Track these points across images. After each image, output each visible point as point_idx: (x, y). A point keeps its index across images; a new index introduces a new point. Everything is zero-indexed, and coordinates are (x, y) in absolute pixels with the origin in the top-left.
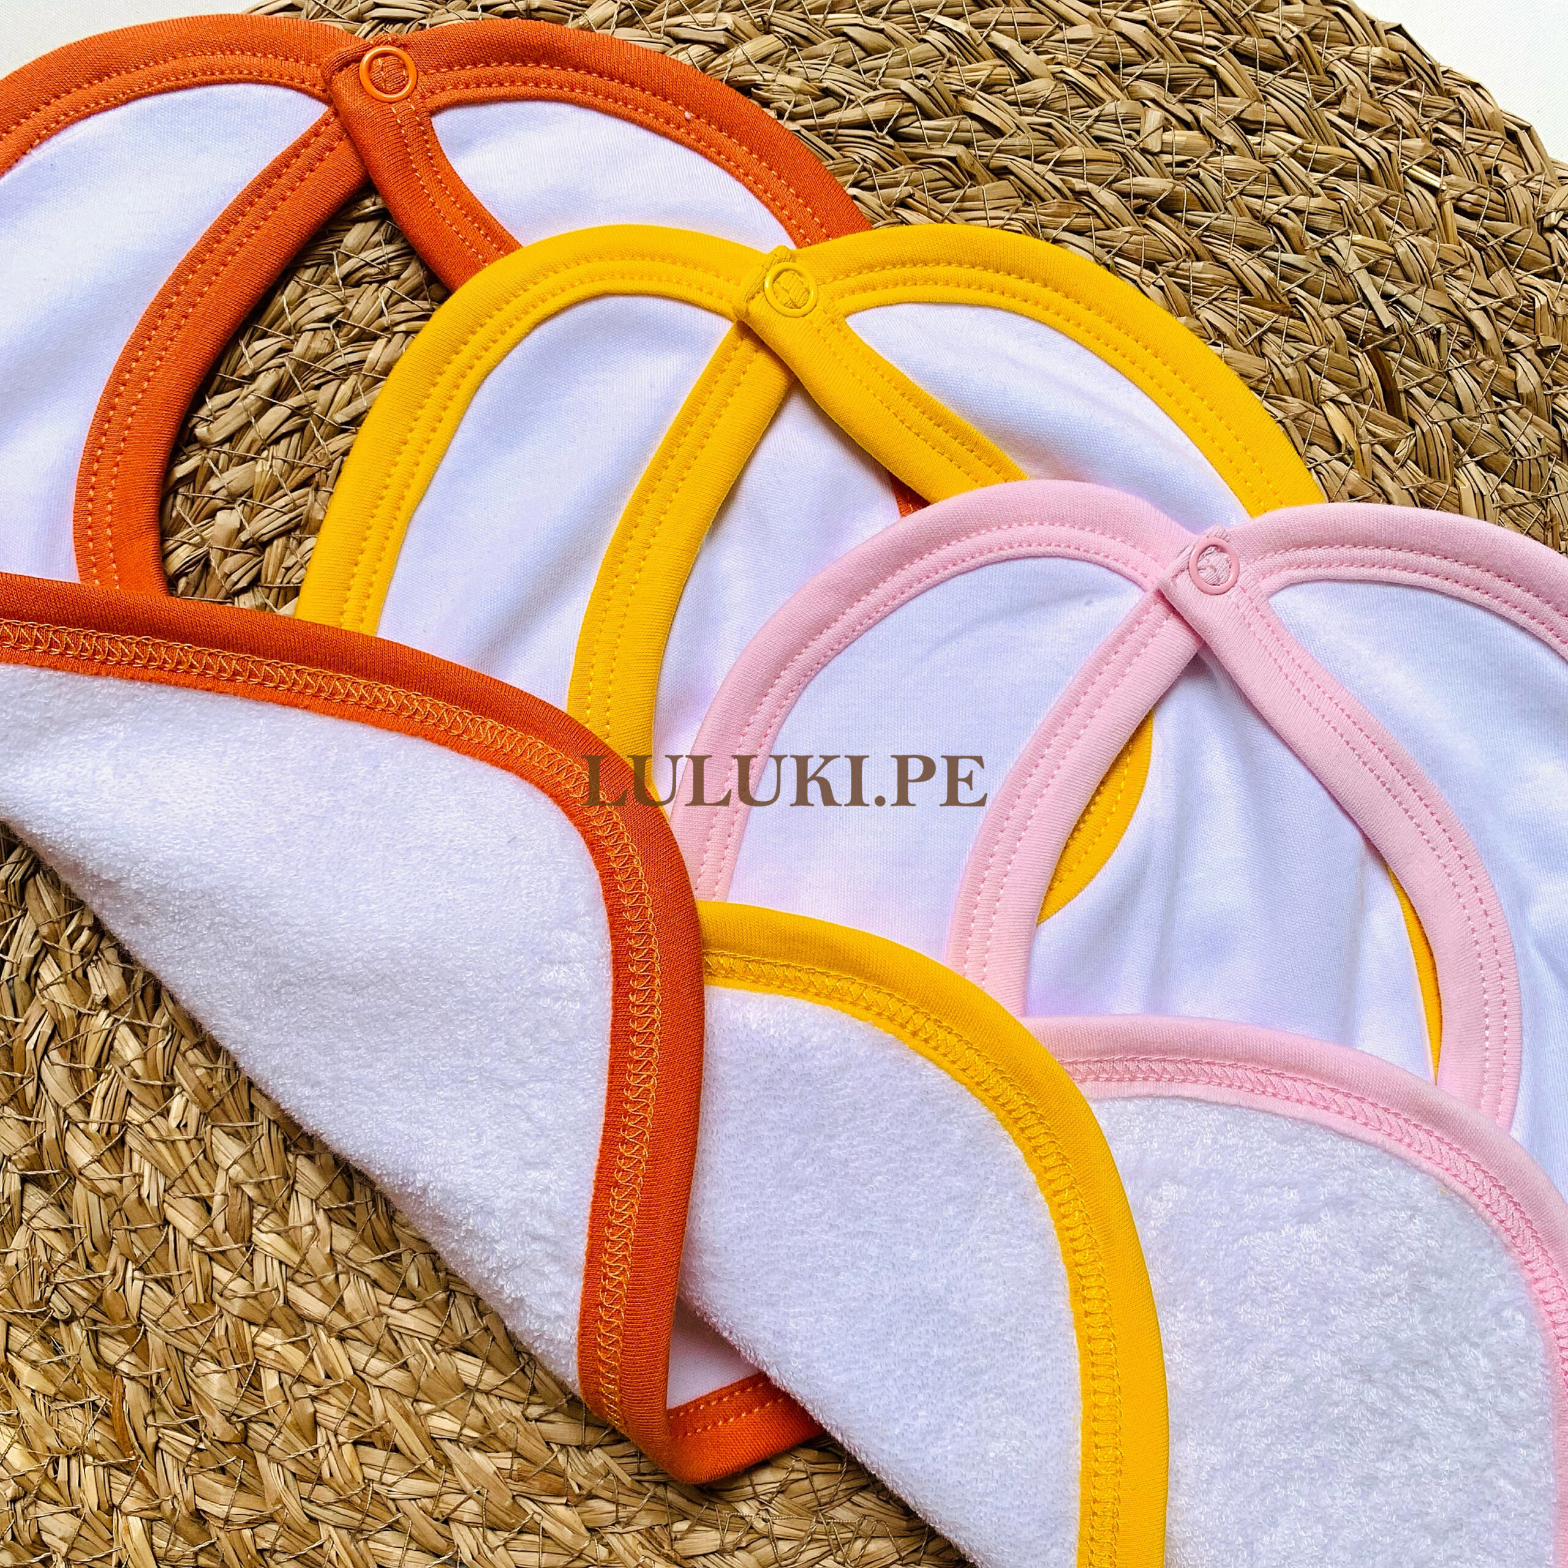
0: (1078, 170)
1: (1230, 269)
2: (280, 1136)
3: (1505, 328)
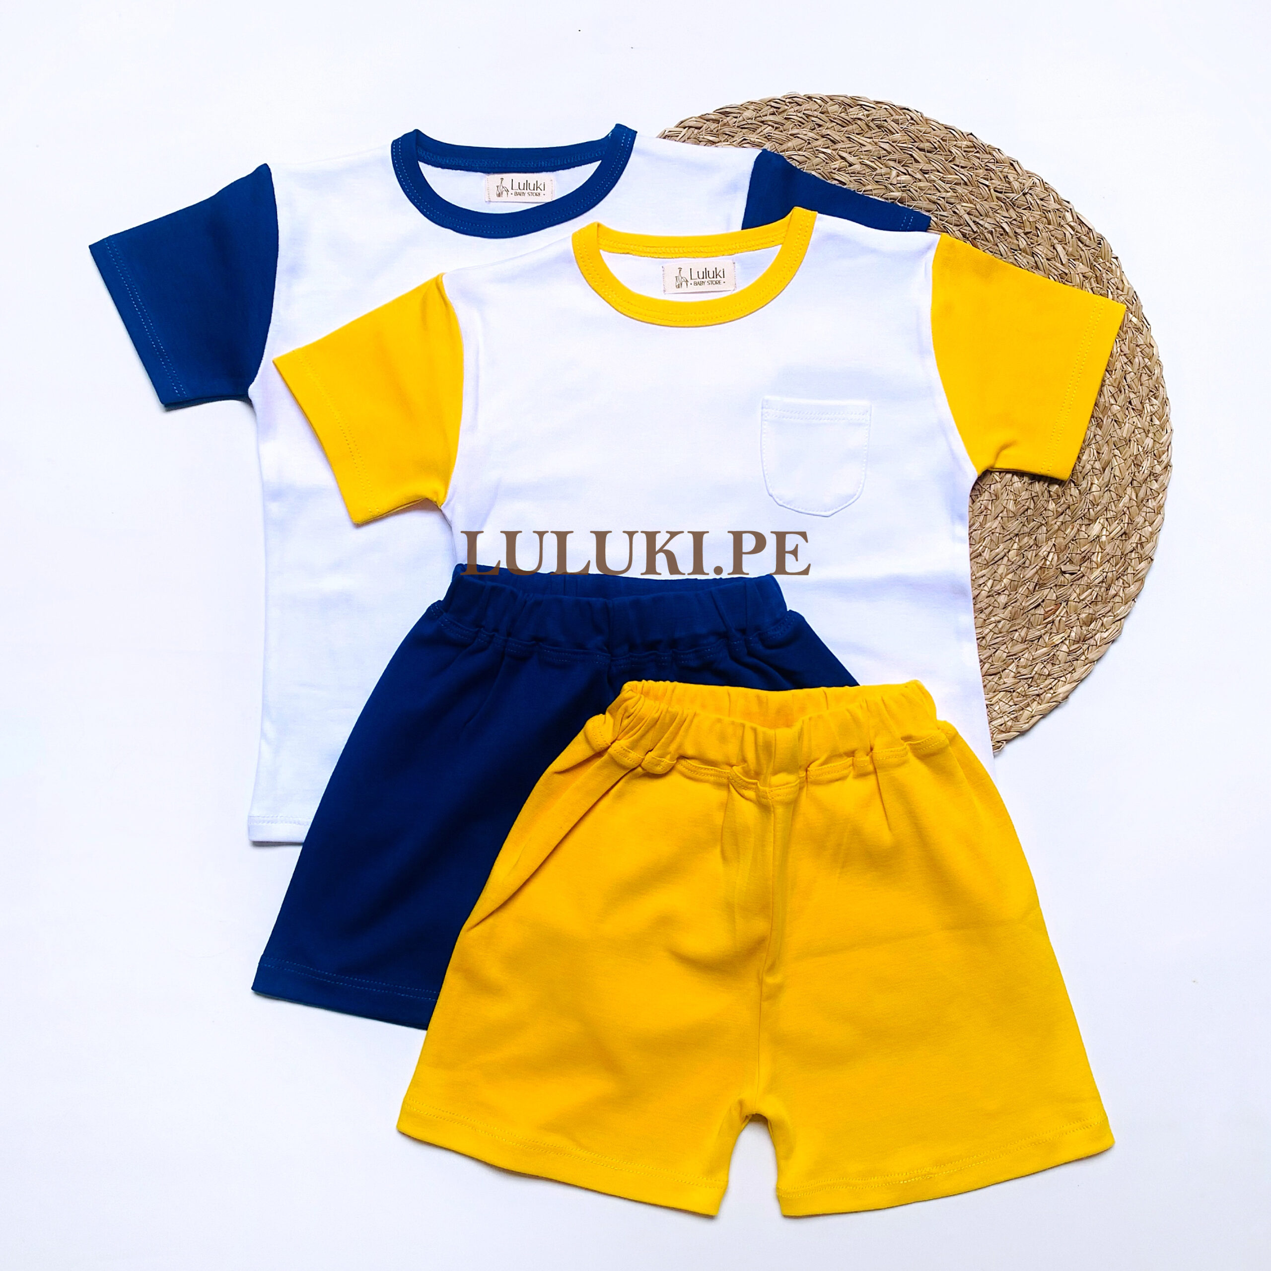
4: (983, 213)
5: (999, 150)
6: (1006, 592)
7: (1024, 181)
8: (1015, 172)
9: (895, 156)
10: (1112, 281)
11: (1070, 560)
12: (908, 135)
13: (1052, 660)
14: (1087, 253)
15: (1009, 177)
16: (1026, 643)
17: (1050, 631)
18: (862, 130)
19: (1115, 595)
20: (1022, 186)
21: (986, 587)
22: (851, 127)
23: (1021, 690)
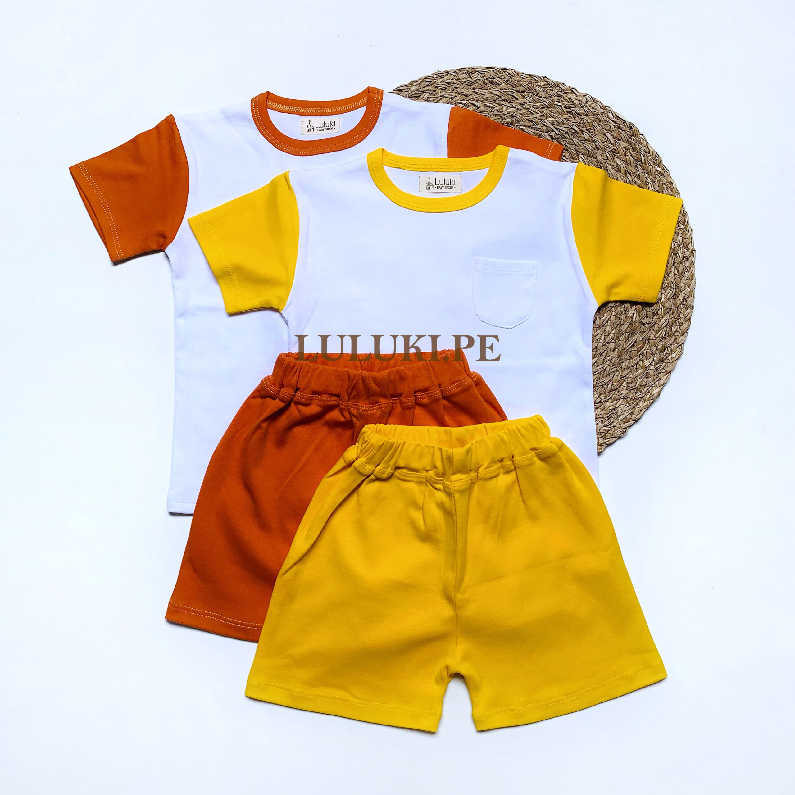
4: (560, 122)
5: (563, 83)
6: (613, 341)
7: (581, 99)
8: (575, 95)
9: (504, 98)
10: (642, 148)
11: (646, 316)
12: (509, 84)
13: (647, 375)
14: (624, 135)
15: (572, 98)
16: (630, 368)
17: (642, 359)
18: (482, 86)
19: (676, 332)
20: (580, 102)
21: (601, 340)
22: (475, 85)
23: (632, 397)
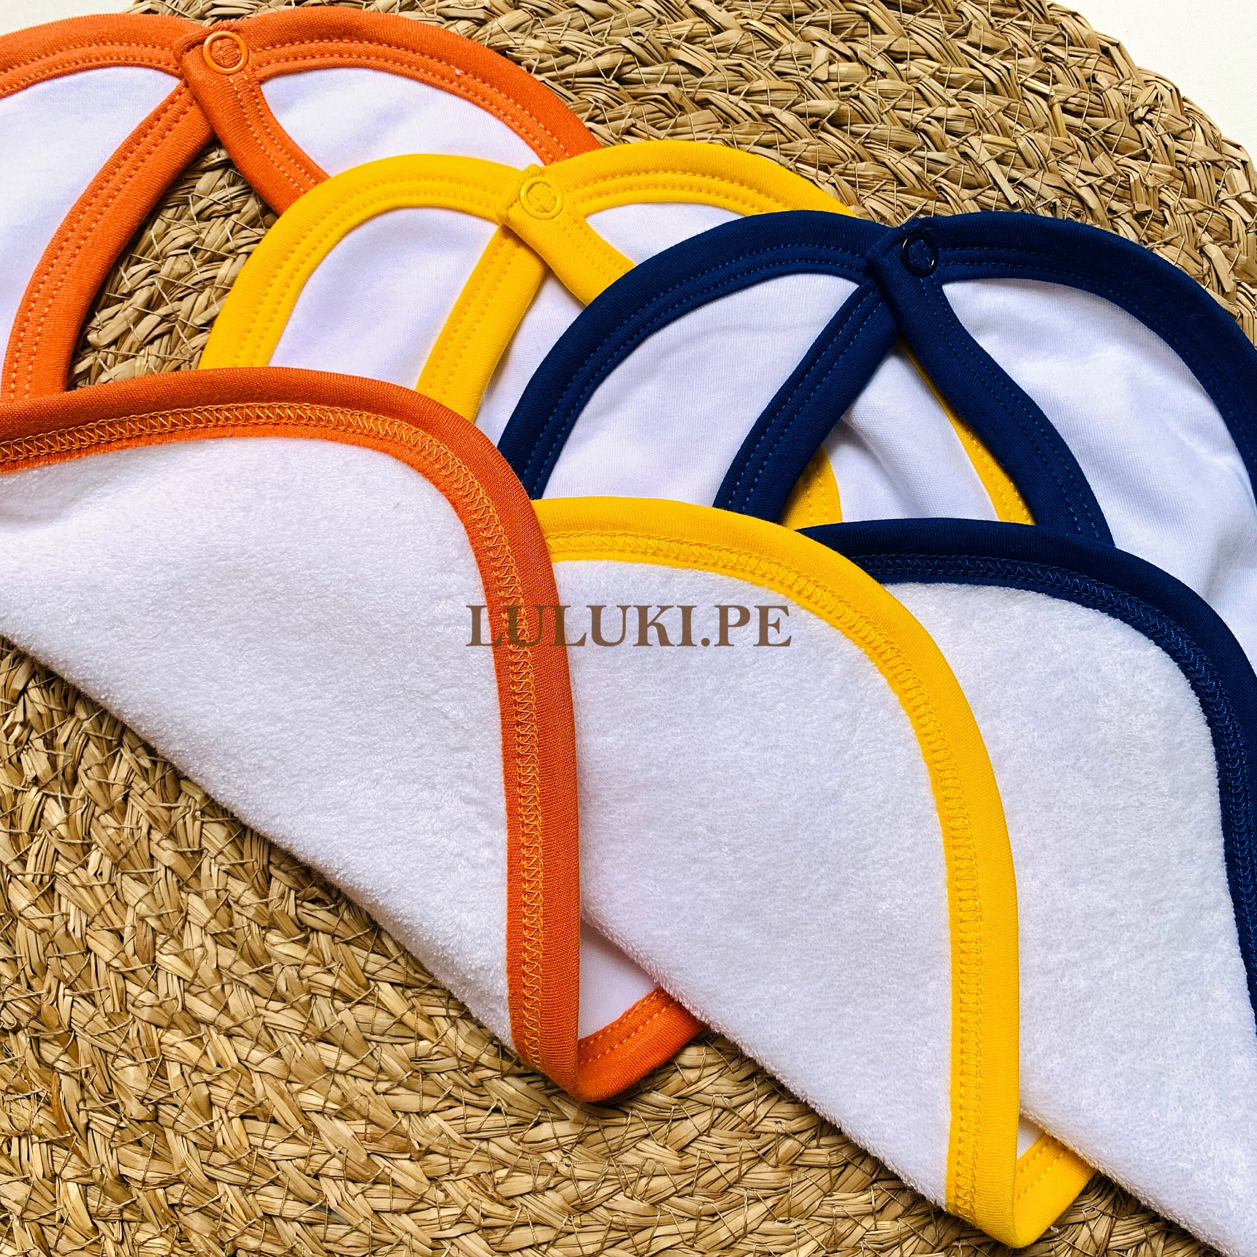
0: (764, 98)
1: (887, 167)
2: (175, 879)
3: (1107, 199)
